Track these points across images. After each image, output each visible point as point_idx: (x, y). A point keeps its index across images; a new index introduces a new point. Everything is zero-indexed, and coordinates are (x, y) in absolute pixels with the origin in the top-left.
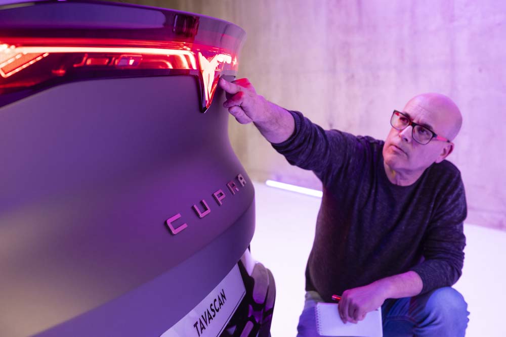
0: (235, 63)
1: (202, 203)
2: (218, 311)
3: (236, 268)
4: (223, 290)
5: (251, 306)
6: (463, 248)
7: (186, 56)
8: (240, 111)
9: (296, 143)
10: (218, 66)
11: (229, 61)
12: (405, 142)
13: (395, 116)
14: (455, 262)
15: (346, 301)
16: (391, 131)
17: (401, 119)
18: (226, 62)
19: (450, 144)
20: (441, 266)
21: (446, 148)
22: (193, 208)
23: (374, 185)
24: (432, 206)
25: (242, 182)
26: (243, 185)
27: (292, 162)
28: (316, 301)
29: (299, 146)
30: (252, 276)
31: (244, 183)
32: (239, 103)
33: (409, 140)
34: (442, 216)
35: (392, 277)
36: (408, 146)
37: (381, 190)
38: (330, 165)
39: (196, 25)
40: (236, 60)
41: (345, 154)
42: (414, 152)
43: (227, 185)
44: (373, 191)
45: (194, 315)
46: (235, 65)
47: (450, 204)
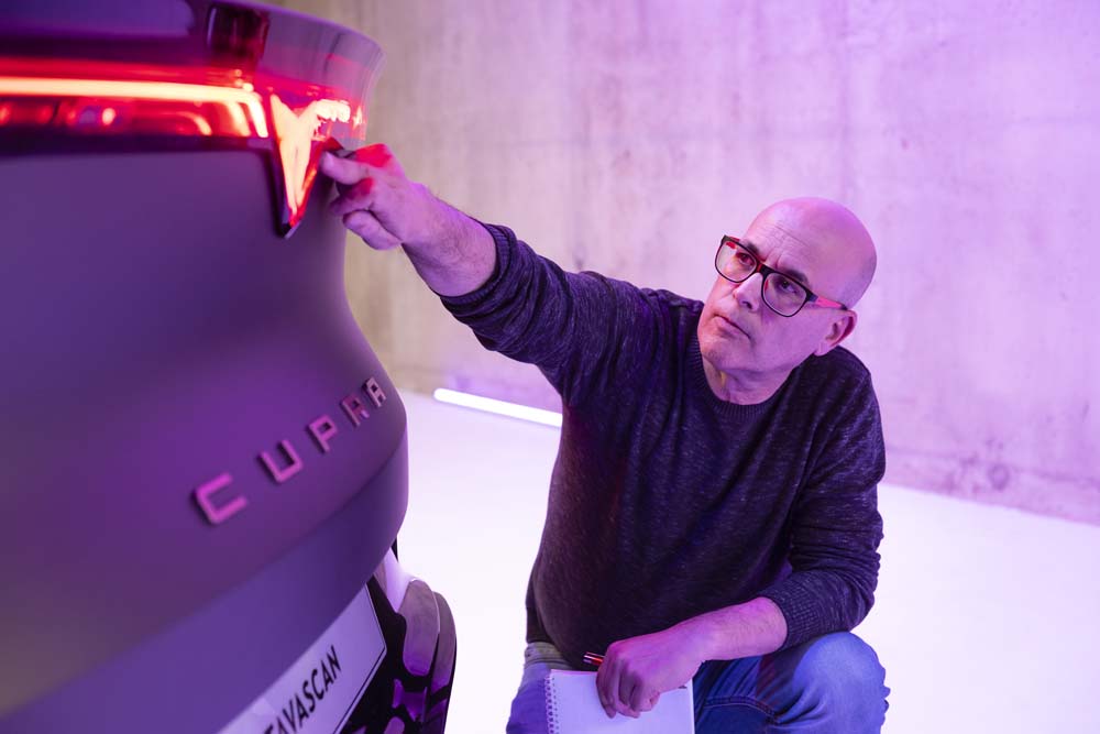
0: (358, 120)
1: (280, 448)
2: (320, 696)
3: (363, 597)
4: (332, 648)
5: (398, 683)
6: (877, 545)
7: (244, 107)
8: (370, 221)
9: (499, 297)
10: (319, 128)
11: (345, 118)
12: (746, 311)
13: (727, 248)
14: (859, 577)
15: (614, 666)
16: (718, 283)
17: (739, 255)
18: (337, 119)
19: (848, 314)
20: (829, 588)
21: (840, 323)
22: (260, 461)
23: (678, 402)
24: (807, 450)
25: (375, 396)
26: (379, 404)
27: (489, 343)
28: (550, 663)
29: (507, 303)
30: (402, 613)
31: (380, 398)
32: (366, 204)
33: (756, 306)
34: (829, 474)
35: (721, 611)
36: (753, 319)
37: (693, 413)
38: (577, 354)
39: (262, 29)
40: (359, 113)
41: (611, 331)
42: (768, 333)
43: (340, 404)
44: (675, 415)
45: (265, 708)
46: (358, 126)
47: (847, 446)
